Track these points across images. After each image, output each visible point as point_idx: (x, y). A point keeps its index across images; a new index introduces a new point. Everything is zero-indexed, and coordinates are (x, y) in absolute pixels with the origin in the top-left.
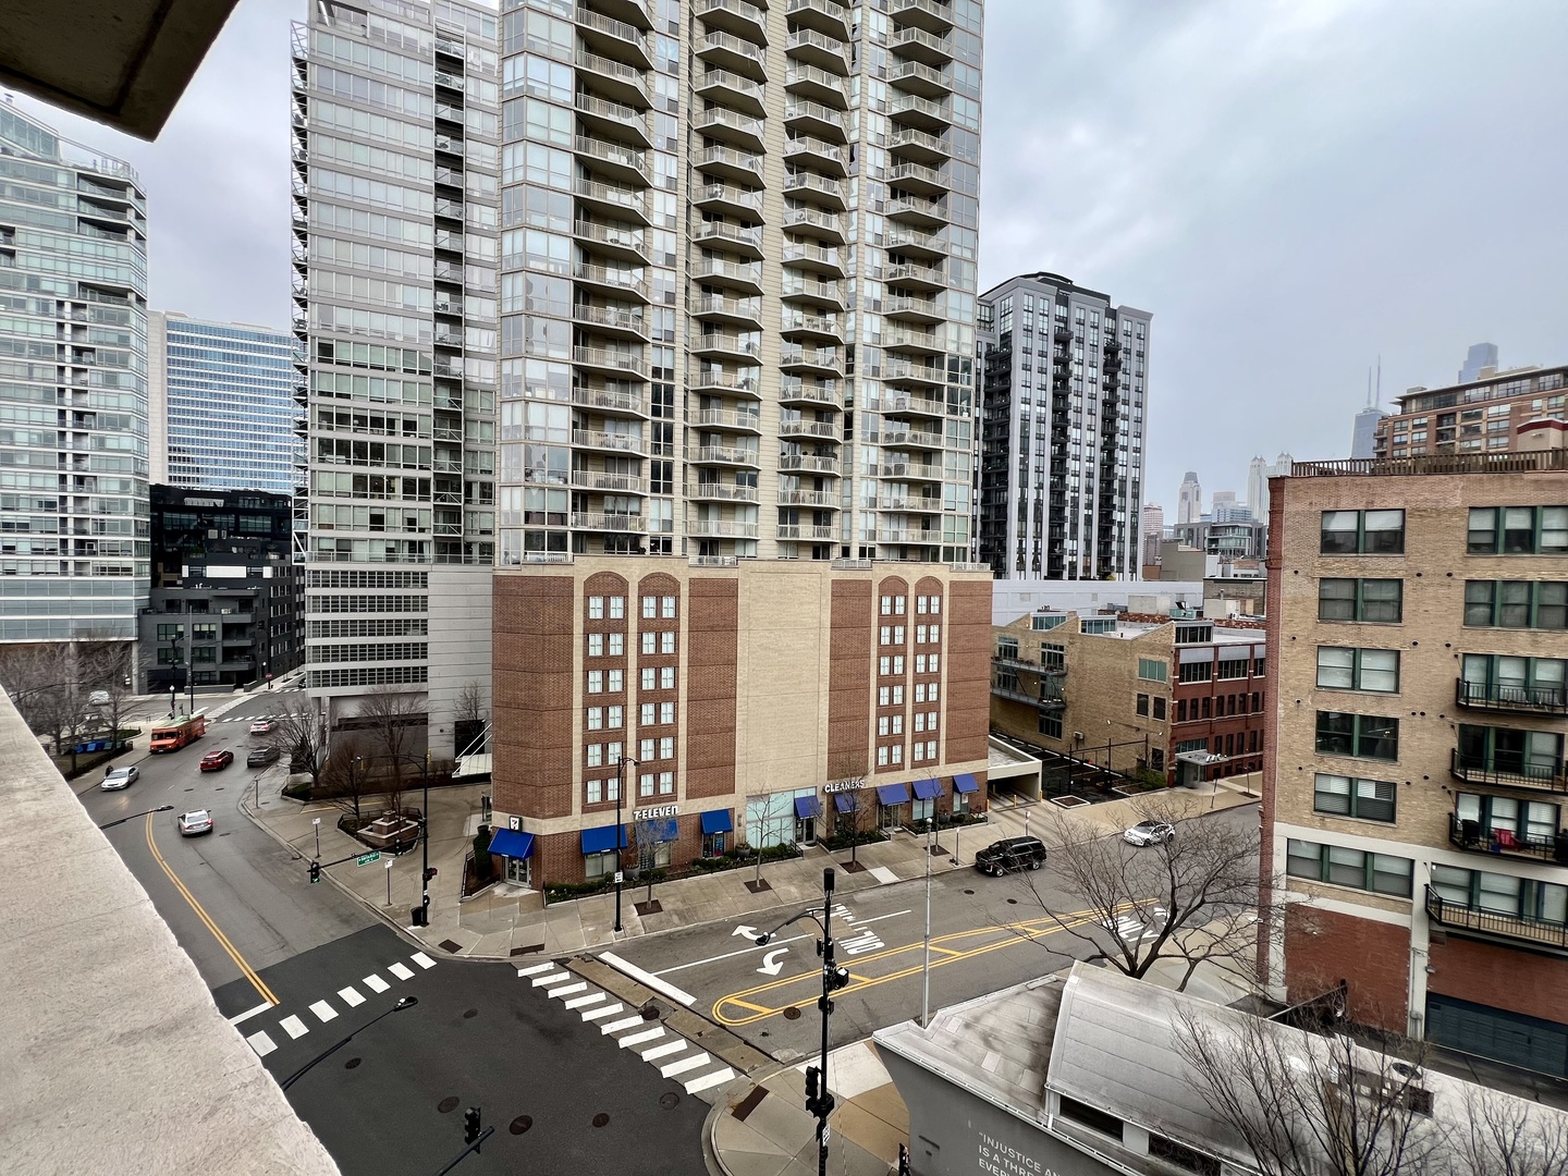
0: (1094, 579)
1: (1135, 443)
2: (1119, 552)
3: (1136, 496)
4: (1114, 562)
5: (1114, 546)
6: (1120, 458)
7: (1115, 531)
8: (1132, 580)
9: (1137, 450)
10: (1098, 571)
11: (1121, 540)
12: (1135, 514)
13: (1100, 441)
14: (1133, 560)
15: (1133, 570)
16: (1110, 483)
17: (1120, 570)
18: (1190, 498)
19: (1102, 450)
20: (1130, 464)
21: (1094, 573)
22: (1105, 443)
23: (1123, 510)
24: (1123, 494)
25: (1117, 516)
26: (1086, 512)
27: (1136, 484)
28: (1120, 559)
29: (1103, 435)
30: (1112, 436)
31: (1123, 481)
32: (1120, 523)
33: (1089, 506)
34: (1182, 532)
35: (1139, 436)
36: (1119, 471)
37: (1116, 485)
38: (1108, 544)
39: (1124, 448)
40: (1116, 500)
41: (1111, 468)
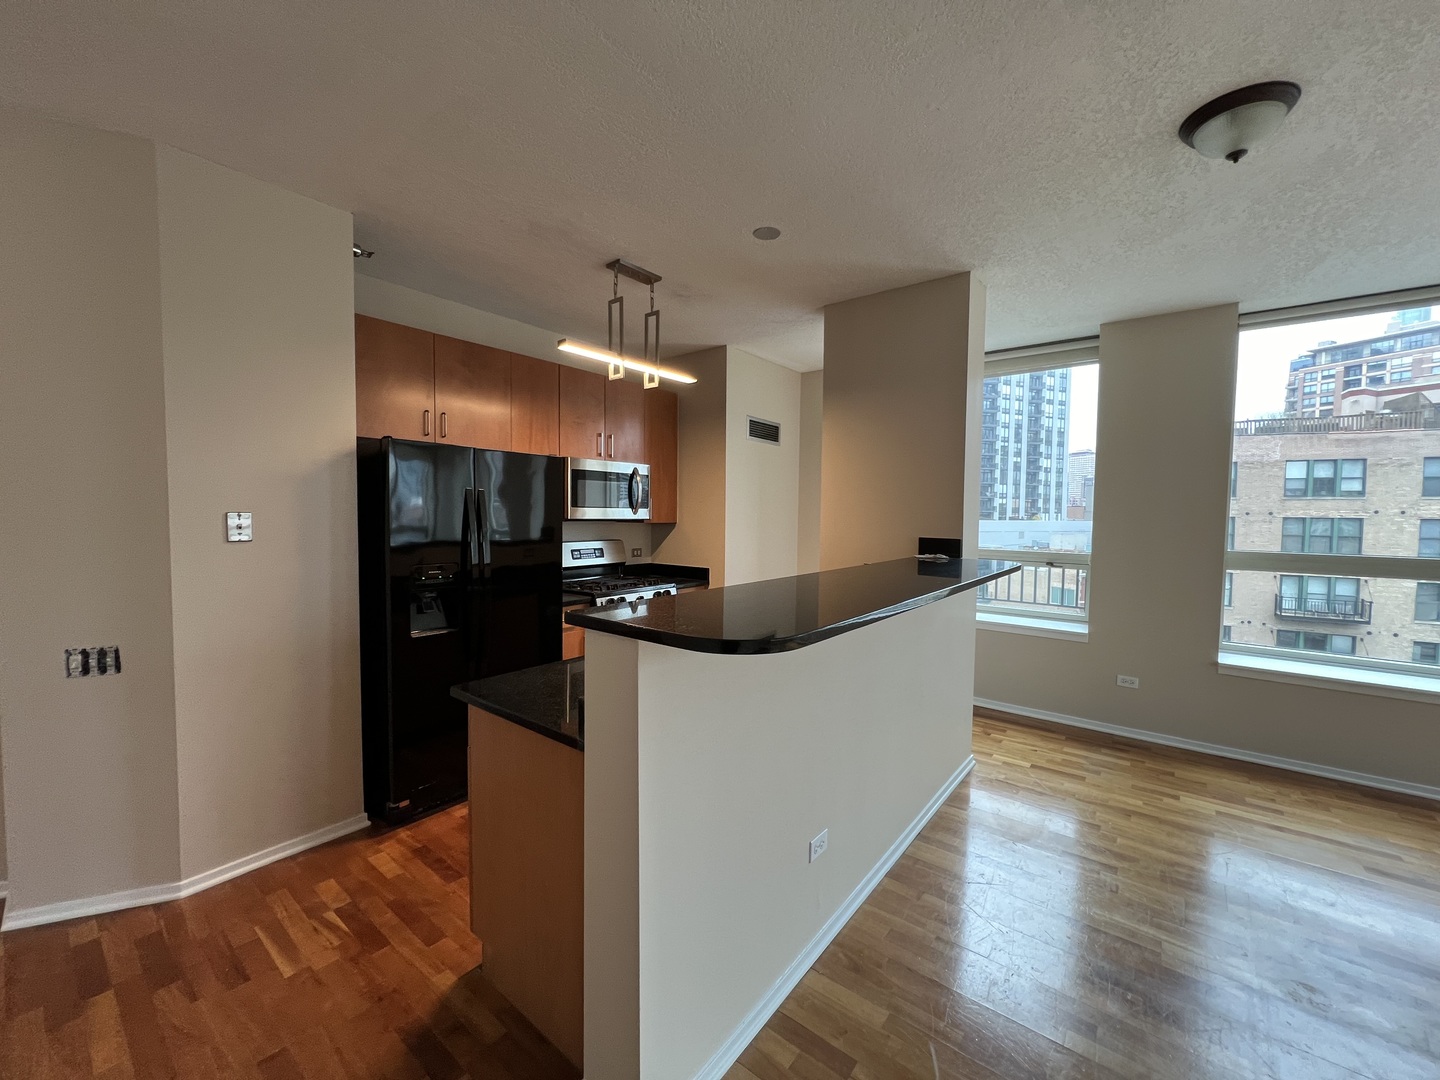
0: (1022, 519)
1: (1060, 396)
2: (1045, 495)
3: (1061, 444)
4: (1040, 504)
5: (1041, 490)
6: (1047, 411)
7: (1042, 476)
8: (1057, 519)
9: (1062, 403)
10: (1026, 511)
11: (1047, 485)
12: (1060, 458)
13: (1027, 395)
14: (1059, 501)
15: (1059, 510)
16: (1037, 433)
17: (1047, 511)
19: (1030, 403)
20: (1056, 415)
21: (1022, 513)
22: (1033, 398)
23: (1049, 457)
24: (1049, 443)
25: (1044, 463)
26: (1015, 459)
27: (1061, 434)
28: (1047, 500)
29: (1031, 390)
30: (1039, 392)
31: (1049, 431)
32: (1046, 469)
33: (1018, 454)
35: (1064, 390)
36: (1045, 422)
37: (1043, 435)
38: (1035, 488)
39: (1050, 402)
40: (1043, 448)
41: (1037, 420)
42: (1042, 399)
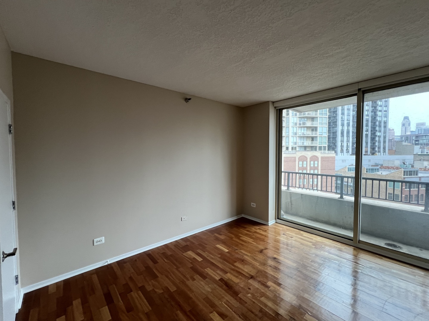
0: (369, 155)
1: (385, 109)
2: (379, 146)
3: (385, 127)
4: (377, 149)
5: (377, 144)
6: (379, 114)
7: (377, 139)
8: (384, 155)
9: (385, 111)
10: (371, 152)
11: (379, 142)
12: (385, 132)
13: (371, 109)
14: (384, 148)
15: (384, 151)
16: (375, 123)
17: (379, 152)
18: (406, 125)
19: (372, 112)
20: (383, 116)
21: (369, 153)
22: (373, 110)
23: (380, 131)
24: (380, 126)
25: (378, 134)
26: (366, 133)
27: (385, 123)
28: (379, 148)
29: (372, 107)
30: (375, 107)
31: (380, 122)
32: (379, 136)
33: (367, 131)
34: (403, 138)
35: (386, 106)
36: (378, 119)
37: (377, 123)
38: (374, 143)
39: (380, 111)
40: (377, 128)
41: (375, 118)
42: (377, 110)
